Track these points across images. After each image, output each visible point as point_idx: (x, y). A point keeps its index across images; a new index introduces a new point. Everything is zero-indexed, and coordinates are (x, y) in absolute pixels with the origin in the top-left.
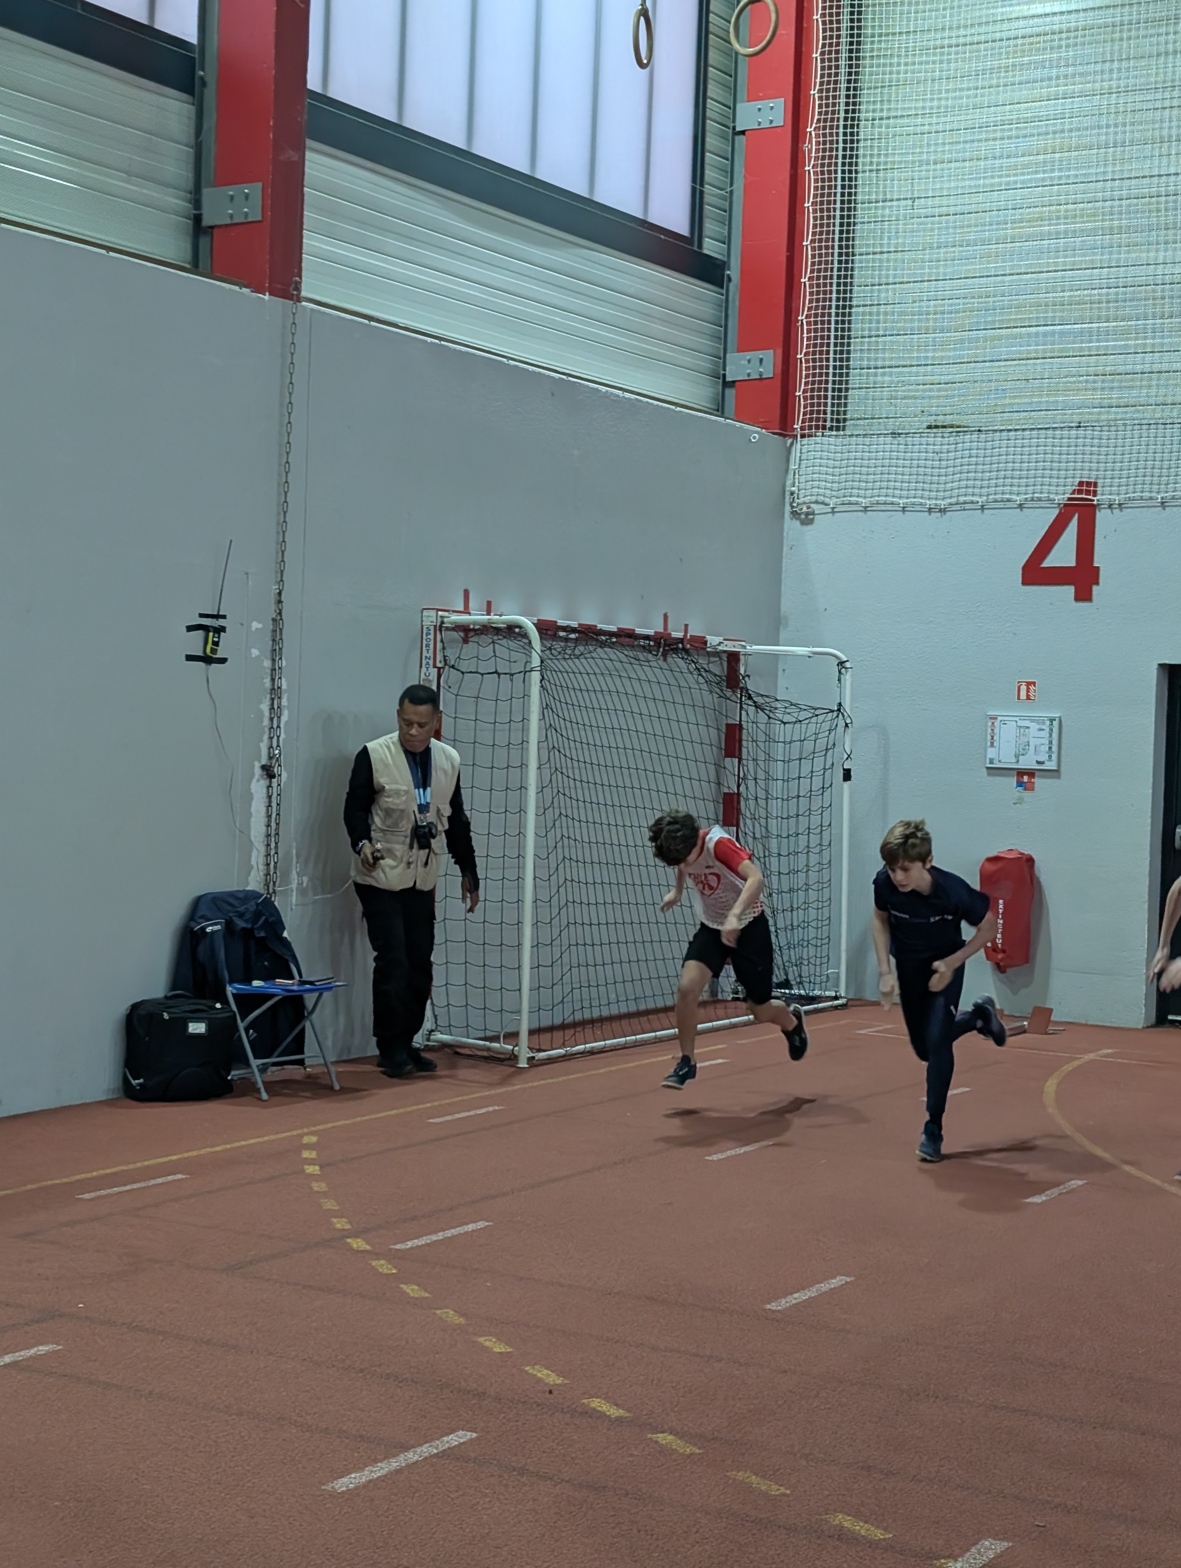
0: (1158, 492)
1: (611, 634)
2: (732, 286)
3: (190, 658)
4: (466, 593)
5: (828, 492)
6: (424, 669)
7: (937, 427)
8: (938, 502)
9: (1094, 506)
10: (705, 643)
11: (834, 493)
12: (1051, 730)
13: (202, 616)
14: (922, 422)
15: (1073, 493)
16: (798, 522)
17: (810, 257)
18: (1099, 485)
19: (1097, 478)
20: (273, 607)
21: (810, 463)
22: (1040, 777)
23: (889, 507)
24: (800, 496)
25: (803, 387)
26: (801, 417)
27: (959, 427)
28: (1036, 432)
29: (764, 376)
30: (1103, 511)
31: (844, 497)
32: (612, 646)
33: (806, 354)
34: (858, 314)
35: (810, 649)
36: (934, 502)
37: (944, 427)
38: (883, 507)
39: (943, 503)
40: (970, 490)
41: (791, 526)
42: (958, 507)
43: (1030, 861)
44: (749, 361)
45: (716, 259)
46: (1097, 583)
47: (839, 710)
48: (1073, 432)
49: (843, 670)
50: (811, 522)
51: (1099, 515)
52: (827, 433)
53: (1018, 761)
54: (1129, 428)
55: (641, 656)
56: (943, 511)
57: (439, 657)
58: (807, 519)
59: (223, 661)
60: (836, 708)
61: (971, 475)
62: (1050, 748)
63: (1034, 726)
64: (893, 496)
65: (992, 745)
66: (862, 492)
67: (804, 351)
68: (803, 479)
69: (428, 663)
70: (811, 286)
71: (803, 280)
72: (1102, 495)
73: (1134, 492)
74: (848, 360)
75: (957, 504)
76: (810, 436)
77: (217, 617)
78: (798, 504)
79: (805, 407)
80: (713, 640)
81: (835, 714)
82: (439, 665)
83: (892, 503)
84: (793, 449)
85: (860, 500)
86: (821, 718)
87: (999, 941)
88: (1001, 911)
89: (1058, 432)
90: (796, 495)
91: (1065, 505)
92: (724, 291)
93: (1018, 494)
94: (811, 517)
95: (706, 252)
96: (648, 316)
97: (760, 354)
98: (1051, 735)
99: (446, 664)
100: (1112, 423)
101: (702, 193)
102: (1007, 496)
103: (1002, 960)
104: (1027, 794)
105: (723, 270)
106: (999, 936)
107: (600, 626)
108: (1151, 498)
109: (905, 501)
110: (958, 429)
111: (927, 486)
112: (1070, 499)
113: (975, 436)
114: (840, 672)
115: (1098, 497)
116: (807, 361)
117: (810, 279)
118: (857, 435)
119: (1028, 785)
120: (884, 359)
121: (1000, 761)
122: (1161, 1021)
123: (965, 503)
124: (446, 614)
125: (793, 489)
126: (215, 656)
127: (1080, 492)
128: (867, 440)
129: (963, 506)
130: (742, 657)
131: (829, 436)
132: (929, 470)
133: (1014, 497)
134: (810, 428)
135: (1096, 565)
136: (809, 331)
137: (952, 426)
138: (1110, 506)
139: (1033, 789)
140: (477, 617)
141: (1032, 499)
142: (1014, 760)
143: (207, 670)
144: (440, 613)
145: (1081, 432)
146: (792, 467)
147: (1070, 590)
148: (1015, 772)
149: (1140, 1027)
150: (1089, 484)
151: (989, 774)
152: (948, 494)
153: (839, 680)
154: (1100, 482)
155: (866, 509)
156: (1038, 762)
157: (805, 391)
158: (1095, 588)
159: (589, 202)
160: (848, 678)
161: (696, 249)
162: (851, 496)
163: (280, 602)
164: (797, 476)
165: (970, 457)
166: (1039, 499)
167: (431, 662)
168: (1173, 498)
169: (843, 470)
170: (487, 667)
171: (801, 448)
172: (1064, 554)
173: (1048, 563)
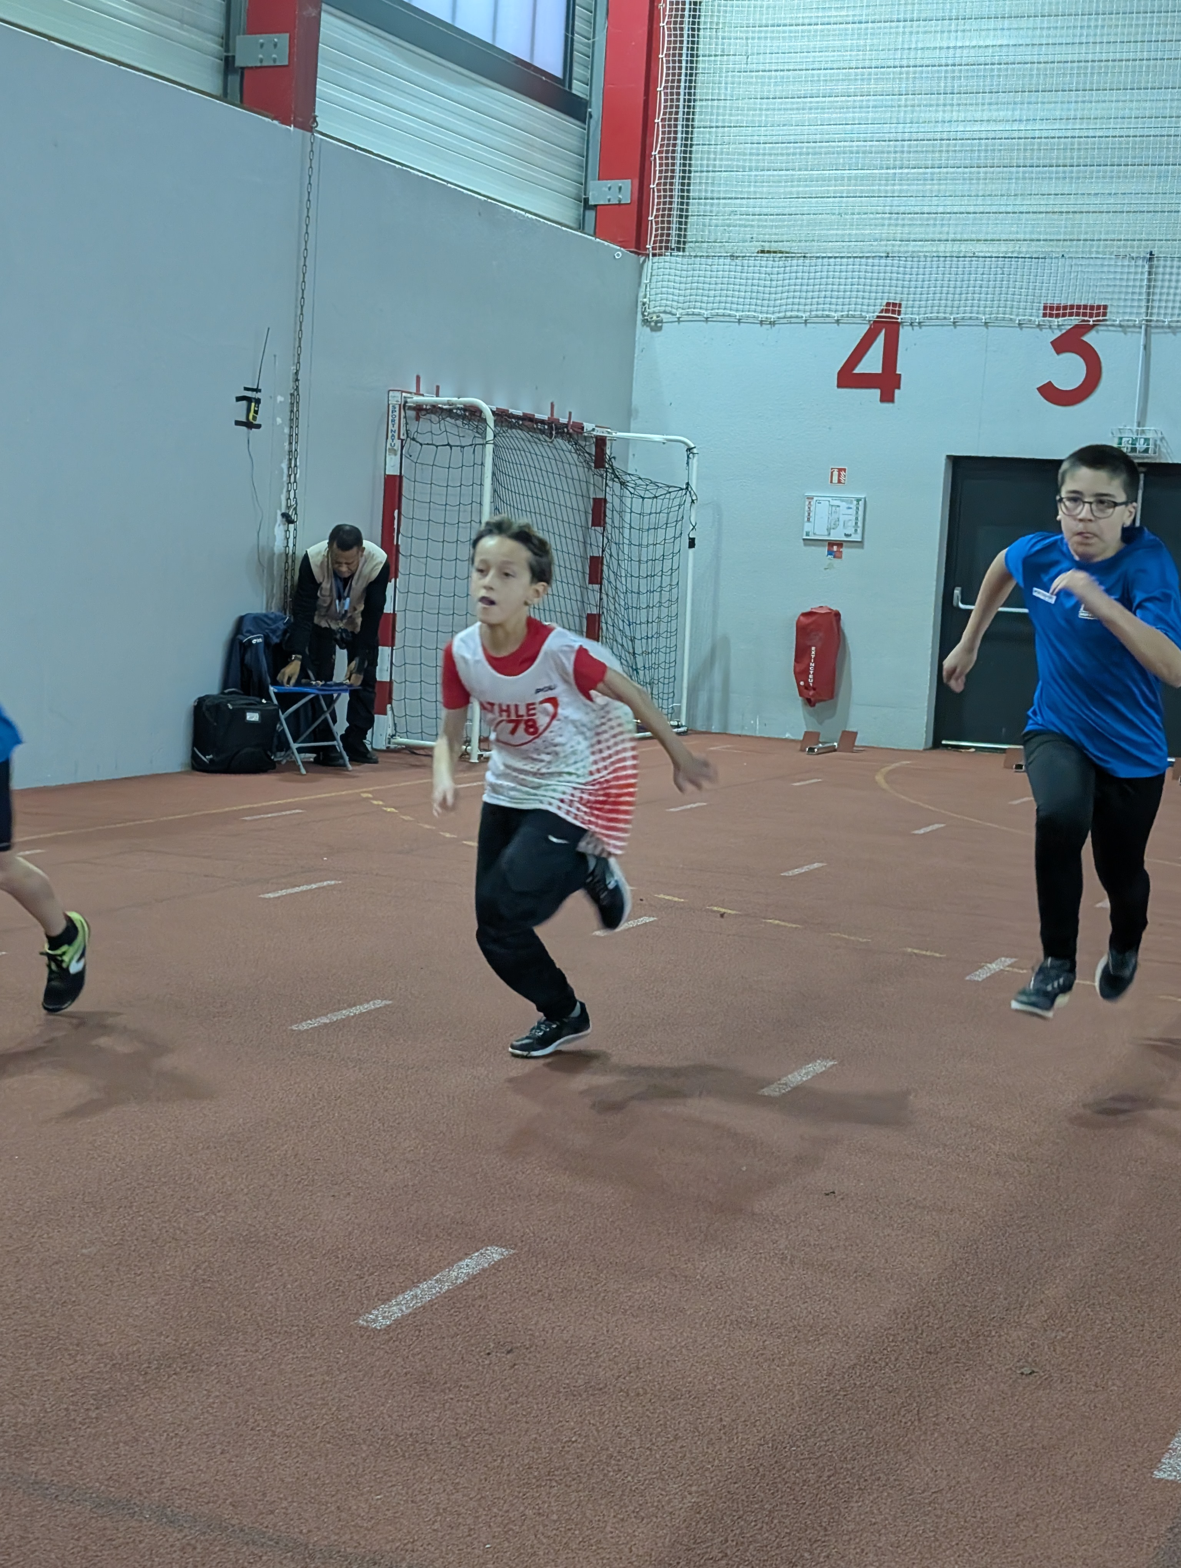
0: (951, 314)
1: (518, 418)
2: (593, 122)
3: (238, 423)
4: (418, 378)
5: (675, 304)
6: (389, 440)
7: (769, 252)
8: (769, 316)
9: (898, 323)
10: (583, 428)
11: (680, 305)
12: (858, 508)
13: (246, 389)
14: (756, 247)
15: (882, 311)
16: (648, 329)
17: (663, 101)
18: (903, 306)
19: (901, 300)
20: (291, 384)
21: (660, 278)
22: (847, 547)
23: (727, 319)
24: (651, 306)
25: (654, 213)
26: (653, 239)
27: (787, 253)
28: (852, 260)
29: (622, 202)
30: (905, 328)
31: (689, 308)
32: (520, 428)
33: (658, 184)
34: (697, 152)
35: (665, 437)
36: (765, 315)
37: (775, 252)
38: (722, 319)
39: (773, 317)
40: (796, 307)
41: (643, 332)
42: (785, 321)
43: (837, 615)
44: (610, 188)
45: (581, 98)
46: (899, 388)
47: (687, 488)
48: (883, 261)
49: (691, 456)
50: (660, 329)
51: (901, 331)
52: (675, 253)
53: (829, 534)
54: (929, 259)
55: (540, 436)
56: (772, 323)
57: (403, 430)
58: (656, 326)
59: (258, 426)
60: (685, 487)
61: (798, 294)
62: (856, 523)
63: (844, 505)
64: (731, 310)
65: (809, 520)
66: (704, 305)
67: (657, 182)
68: (653, 292)
69: (393, 436)
70: (663, 126)
71: (656, 121)
72: (906, 314)
73: (931, 313)
74: (688, 191)
75: (784, 318)
76: (660, 255)
77: (257, 390)
78: (649, 314)
79: (657, 230)
80: (588, 426)
81: (684, 492)
82: (402, 437)
83: (729, 315)
84: (646, 265)
85: (703, 311)
86: (673, 495)
87: (811, 681)
88: (813, 656)
89: (870, 261)
90: (647, 306)
91: (875, 322)
92: (586, 127)
93: (836, 311)
94: (659, 325)
95: (574, 92)
96: (531, 146)
97: (620, 183)
98: (857, 513)
99: (408, 437)
100: (915, 255)
101: (572, 40)
102: (827, 313)
103: (813, 696)
104: (837, 561)
105: (586, 108)
106: (811, 676)
107: (511, 411)
108: (945, 318)
109: (741, 314)
110: (786, 255)
111: (759, 302)
112: (878, 317)
113: (801, 261)
114: (688, 457)
115: (902, 316)
116: (659, 191)
117: (663, 120)
118: (701, 256)
119: (838, 554)
120: (719, 191)
121: (815, 534)
122: (936, 744)
123: (791, 317)
124: (409, 395)
125: (645, 300)
126: (255, 423)
127: (887, 311)
128: (710, 261)
129: (789, 320)
130: (608, 443)
131: (677, 256)
132: (761, 289)
133: (833, 314)
134: (661, 248)
135: (898, 372)
136: (661, 165)
137: (781, 252)
138: (911, 324)
139: (840, 557)
140: (428, 399)
141: (848, 316)
142: (826, 533)
143: (249, 433)
144: (404, 394)
145: (889, 261)
146: (645, 281)
147: (877, 393)
148: (827, 543)
149: (921, 748)
150: (894, 305)
151: (805, 545)
152: (777, 309)
153: (688, 463)
154: (904, 303)
155: (707, 320)
156: (846, 535)
157: (657, 217)
158: (897, 391)
159: (492, 47)
160: (694, 462)
161: (567, 89)
162: (694, 308)
163: (297, 380)
164: (648, 289)
165: (796, 278)
166: (853, 316)
167: (396, 435)
168: (963, 319)
169: (688, 286)
170: (440, 440)
171: (652, 265)
172: (872, 363)
173: (862, 368)
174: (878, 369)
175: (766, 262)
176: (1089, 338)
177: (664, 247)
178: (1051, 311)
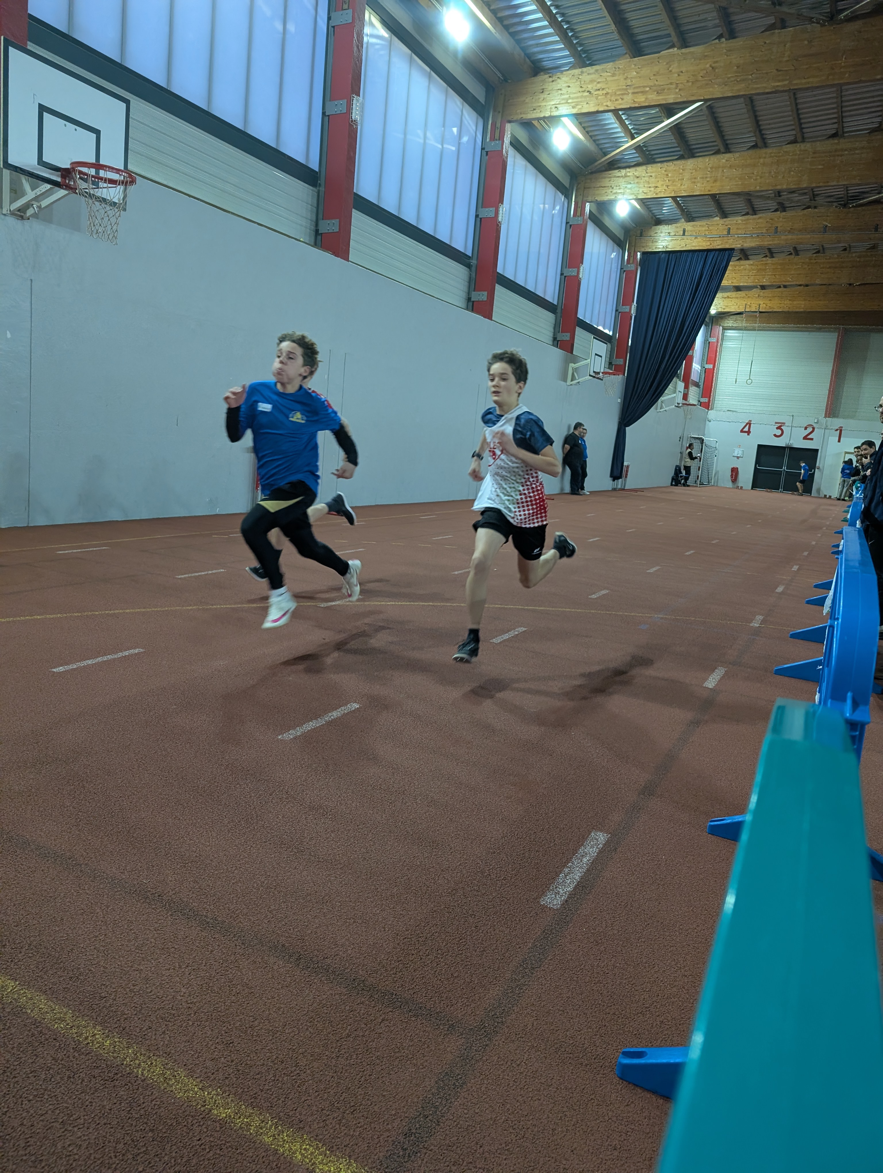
5: (713, 418)
7: (727, 411)
14: (724, 409)
24: (709, 418)
26: (710, 407)
27: (732, 411)
28: (744, 413)
29: (705, 402)
36: (728, 421)
40: (734, 420)
41: (707, 422)
43: (738, 468)
46: (750, 433)
50: (710, 422)
54: (757, 414)
62: (742, 454)
63: (740, 451)
67: (711, 399)
73: (756, 422)
74: (715, 400)
88: (733, 474)
89: (747, 413)
91: (747, 423)
93: (741, 421)
97: (705, 399)
103: (733, 480)
106: (733, 477)
108: (759, 423)
109: (723, 420)
111: (727, 418)
117: (713, 389)
118: (717, 411)
121: (735, 455)
127: (749, 421)
138: (753, 424)
139: (739, 459)
145: (750, 414)
147: (747, 434)
148: (737, 457)
149: (752, 489)
151: (733, 457)
152: (731, 420)
153: (715, 443)
154: (752, 420)
155: (718, 421)
156: (740, 456)
162: (716, 419)
164: (709, 415)
165: (734, 415)
166: (744, 422)
168: (762, 423)
169: (715, 415)
171: (710, 412)
173: (744, 430)
174: (747, 430)
175: (730, 412)
176: (782, 427)
177: (712, 409)
178: (776, 423)
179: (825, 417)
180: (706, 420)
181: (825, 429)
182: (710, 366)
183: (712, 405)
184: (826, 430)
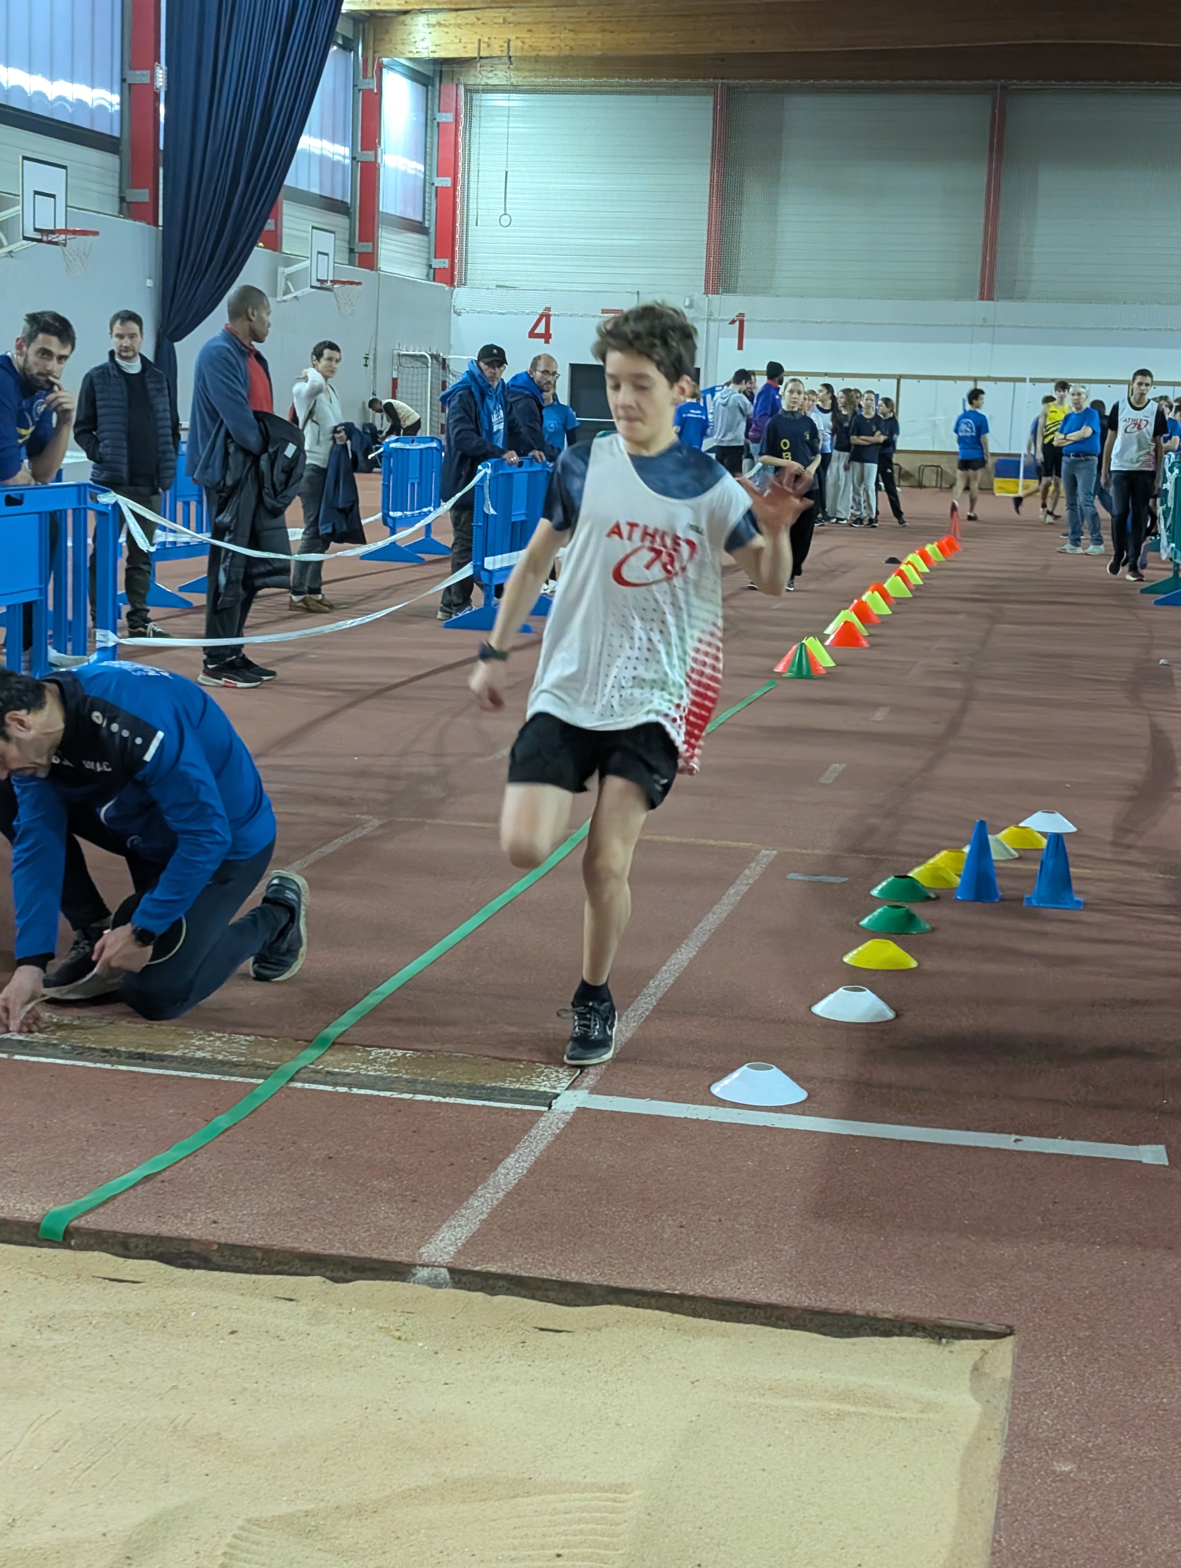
0: (569, 312)
2: (431, 236)
4: (402, 346)
5: (466, 305)
6: (394, 366)
7: (500, 286)
9: (550, 315)
11: (468, 306)
13: (366, 355)
14: (495, 283)
15: (544, 310)
16: (456, 315)
17: (459, 230)
19: (551, 306)
20: (374, 351)
21: (460, 296)
23: (486, 312)
25: (456, 271)
26: (456, 281)
28: (532, 291)
29: (444, 268)
30: (553, 317)
31: (471, 308)
34: (471, 245)
36: (501, 311)
37: (502, 286)
38: (484, 312)
39: (503, 312)
40: (512, 308)
41: (454, 316)
44: (439, 262)
46: (551, 338)
48: (544, 292)
50: (461, 315)
51: (551, 318)
52: (464, 286)
54: (560, 291)
56: (503, 314)
57: (398, 363)
58: (459, 314)
59: (368, 366)
61: (513, 303)
64: (488, 309)
67: (457, 259)
68: (457, 301)
70: (458, 240)
71: (457, 237)
72: (553, 312)
73: (562, 311)
74: (467, 262)
75: (508, 312)
76: (459, 287)
78: (456, 309)
79: (457, 277)
80: (441, 354)
84: (453, 291)
85: (476, 309)
89: (539, 292)
90: (455, 306)
91: (541, 314)
92: (429, 238)
95: (426, 226)
96: (416, 251)
97: (442, 260)
100: (555, 289)
101: (425, 207)
102: (524, 311)
105: (429, 231)
108: (566, 313)
109: (491, 310)
110: (506, 287)
111: (498, 306)
112: (543, 312)
113: (512, 290)
115: (551, 312)
116: (458, 262)
117: (459, 237)
118: (475, 288)
120: (477, 261)
125: (454, 304)
127: (546, 310)
128: (478, 290)
129: (510, 313)
130: (446, 359)
131: (466, 288)
132: (499, 301)
133: (526, 311)
134: (459, 284)
135: (550, 332)
136: (458, 252)
138: (555, 315)
141: (531, 312)
145: (546, 292)
146: (454, 297)
147: (543, 340)
150: (548, 308)
152: (505, 309)
154: (552, 308)
155: (478, 312)
158: (550, 340)
161: (424, 226)
162: (473, 308)
163: (376, 350)
164: (455, 300)
165: (511, 297)
166: (534, 312)
167: (396, 365)
168: (573, 314)
169: (471, 299)
170: (410, 365)
171: (456, 289)
172: (541, 329)
173: (536, 332)
174: (543, 331)
175: (499, 290)
177: (462, 284)
179: (706, 293)
180: (449, 311)
181: (709, 320)
182: (447, 182)
183: (460, 273)
184: (712, 324)
